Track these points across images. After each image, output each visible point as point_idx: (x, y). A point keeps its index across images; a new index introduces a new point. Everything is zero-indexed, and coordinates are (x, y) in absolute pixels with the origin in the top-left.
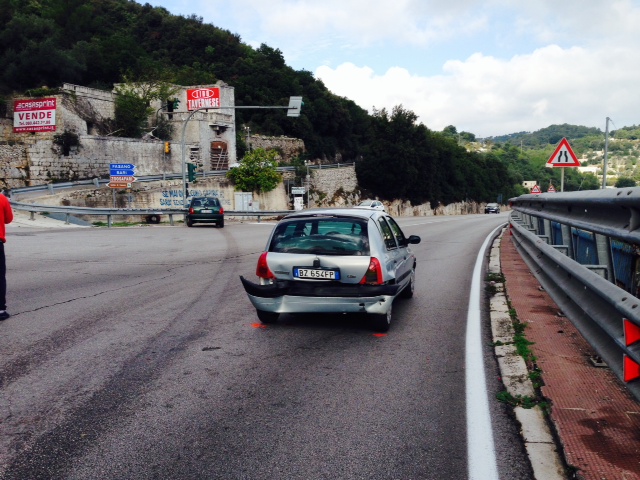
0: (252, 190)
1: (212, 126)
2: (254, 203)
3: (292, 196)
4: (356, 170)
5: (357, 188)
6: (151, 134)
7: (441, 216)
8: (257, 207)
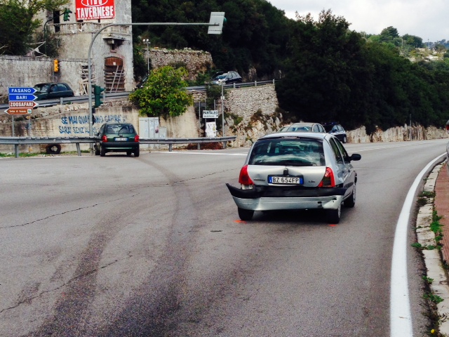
0: (158, 115)
1: (106, 40)
2: (160, 130)
3: (204, 121)
4: (277, 89)
5: (277, 110)
6: (37, 50)
7: (379, 143)
8: (165, 134)
